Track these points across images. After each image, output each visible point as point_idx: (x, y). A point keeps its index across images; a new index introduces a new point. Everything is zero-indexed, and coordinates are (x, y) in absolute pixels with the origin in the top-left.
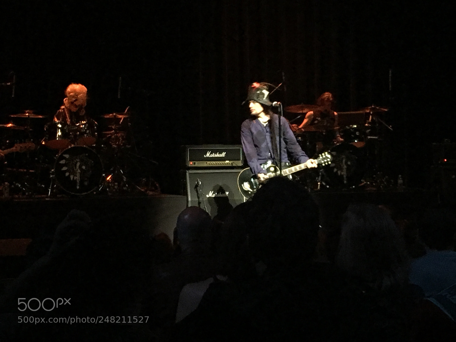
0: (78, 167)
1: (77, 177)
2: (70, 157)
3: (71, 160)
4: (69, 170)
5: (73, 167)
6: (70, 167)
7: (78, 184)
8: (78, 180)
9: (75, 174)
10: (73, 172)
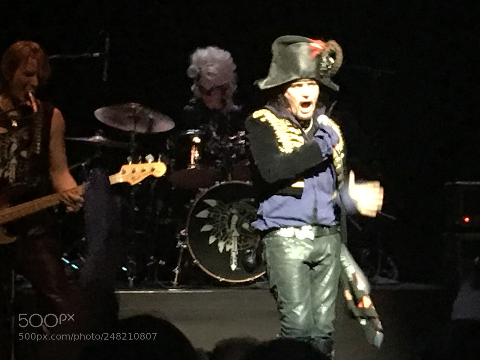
0: (233, 226)
1: (233, 244)
2: (219, 204)
3: (220, 211)
4: (217, 231)
5: (224, 225)
6: (218, 225)
7: (234, 261)
8: (233, 251)
9: (228, 240)
10: (223, 236)
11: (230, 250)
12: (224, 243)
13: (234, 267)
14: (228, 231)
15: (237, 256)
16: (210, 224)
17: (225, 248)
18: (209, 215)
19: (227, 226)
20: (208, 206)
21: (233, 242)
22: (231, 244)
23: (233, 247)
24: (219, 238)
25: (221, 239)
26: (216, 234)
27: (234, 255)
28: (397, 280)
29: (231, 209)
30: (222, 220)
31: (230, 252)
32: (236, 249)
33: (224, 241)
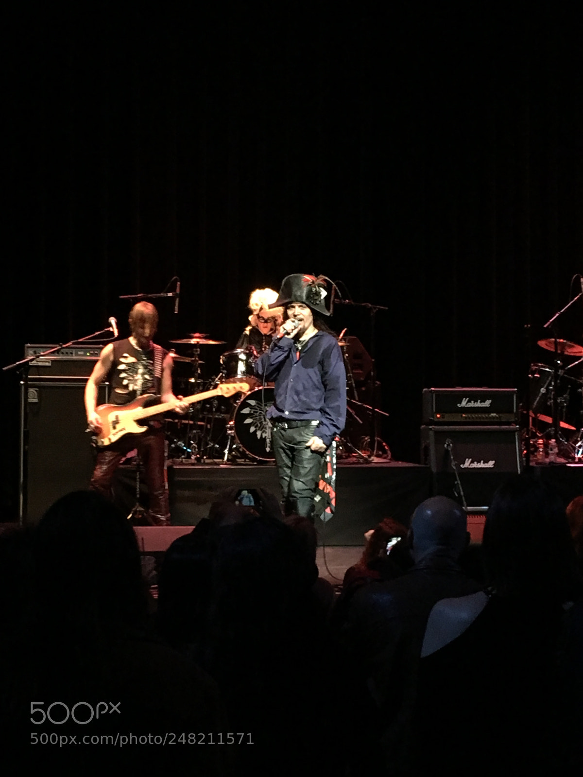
1: (267, 434)
2: (258, 403)
3: (258, 409)
4: (256, 423)
5: (261, 419)
6: (256, 419)
7: (268, 445)
8: (268, 438)
9: (264, 429)
10: (260, 426)
11: (266, 437)
12: (261, 432)
13: (268, 449)
14: (264, 423)
15: (270, 441)
16: (251, 418)
17: (262, 435)
18: (250, 411)
19: (263, 420)
20: (249, 405)
21: (267, 431)
22: (266, 433)
23: (267, 435)
24: (257, 428)
25: (259, 430)
26: (256, 425)
27: (268, 441)
28: (390, 460)
29: (266, 407)
30: (260, 416)
31: (265, 439)
32: (270, 437)
33: (261, 430)
